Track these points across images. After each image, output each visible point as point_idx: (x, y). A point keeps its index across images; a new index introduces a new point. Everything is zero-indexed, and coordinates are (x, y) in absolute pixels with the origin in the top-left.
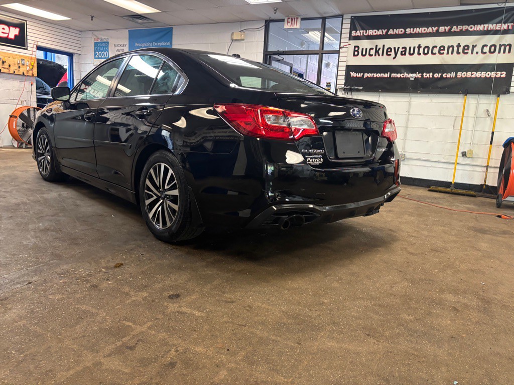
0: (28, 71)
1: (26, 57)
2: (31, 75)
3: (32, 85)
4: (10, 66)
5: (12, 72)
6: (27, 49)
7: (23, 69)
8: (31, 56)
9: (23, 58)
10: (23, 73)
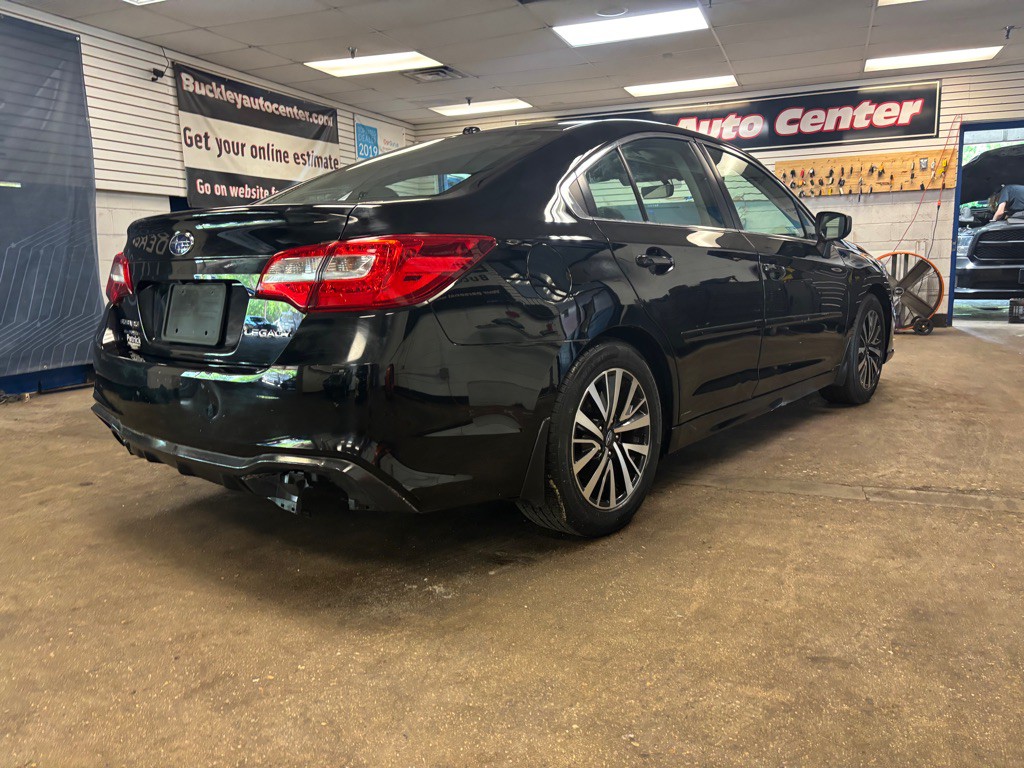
0: (933, 181)
1: (931, 153)
2: (940, 187)
3: (939, 207)
4: (892, 177)
5: (896, 188)
6: (937, 136)
7: (923, 178)
8: (942, 148)
9: (925, 156)
10: (922, 186)
